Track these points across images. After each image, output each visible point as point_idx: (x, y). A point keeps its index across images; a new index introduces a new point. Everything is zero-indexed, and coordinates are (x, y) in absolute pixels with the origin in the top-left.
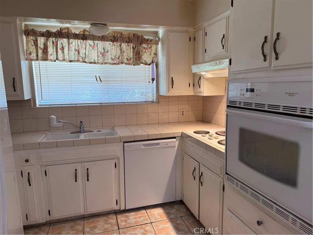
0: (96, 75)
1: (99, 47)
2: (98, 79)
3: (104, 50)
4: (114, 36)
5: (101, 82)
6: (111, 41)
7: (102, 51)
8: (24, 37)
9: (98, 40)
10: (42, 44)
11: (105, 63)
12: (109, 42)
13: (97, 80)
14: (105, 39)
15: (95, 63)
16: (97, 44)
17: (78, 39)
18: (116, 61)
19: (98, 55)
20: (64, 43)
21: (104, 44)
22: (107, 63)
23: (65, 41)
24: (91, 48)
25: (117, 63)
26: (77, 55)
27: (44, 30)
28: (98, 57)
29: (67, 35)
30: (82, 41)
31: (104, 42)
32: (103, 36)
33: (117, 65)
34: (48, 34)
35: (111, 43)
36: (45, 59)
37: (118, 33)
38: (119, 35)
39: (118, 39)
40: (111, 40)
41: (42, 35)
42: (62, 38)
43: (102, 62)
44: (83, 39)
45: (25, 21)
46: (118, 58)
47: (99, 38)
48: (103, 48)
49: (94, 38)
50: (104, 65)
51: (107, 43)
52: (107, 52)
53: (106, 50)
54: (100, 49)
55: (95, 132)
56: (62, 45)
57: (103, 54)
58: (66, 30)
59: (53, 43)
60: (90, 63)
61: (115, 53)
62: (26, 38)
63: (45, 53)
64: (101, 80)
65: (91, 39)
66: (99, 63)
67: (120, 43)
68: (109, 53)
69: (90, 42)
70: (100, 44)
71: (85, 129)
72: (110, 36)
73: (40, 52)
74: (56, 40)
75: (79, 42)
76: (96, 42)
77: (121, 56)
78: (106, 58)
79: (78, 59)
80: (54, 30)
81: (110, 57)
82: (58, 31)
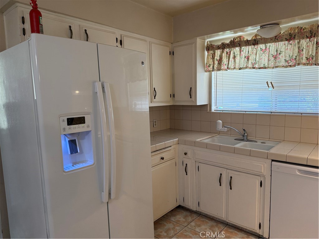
0: (267, 80)
1: (270, 50)
2: (270, 85)
3: (277, 52)
4: (290, 34)
5: (273, 88)
6: (286, 41)
7: (274, 53)
8: (206, 53)
9: (270, 42)
10: (219, 56)
11: (276, 66)
12: (283, 42)
13: (268, 86)
14: (278, 39)
15: (265, 68)
16: (270, 46)
17: (249, 45)
18: (292, 63)
19: (268, 59)
20: (236, 52)
21: (277, 45)
22: (278, 66)
23: (237, 49)
24: (262, 53)
25: (293, 65)
26: (246, 62)
27: (220, 43)
28: (269, 60)
29: (239, 44)
30: (253, 46)
31: (277, 43)
32: (276, 37)
33: (293, 67)
34: (223, 46)
35: (287, 42)
36: (219, 69)
37: (295, 29)
38: (296, 31)
39: (295, 36)
40: (286, 39)
41: (219, 48)
42: (235, 47)
43: (274, 66)
44: (254, 45)
45: (208, 38)
46: (295, 59)
47: (272, 40)
48: (276, 50)
49: (265, 41)
50: (275, 70)
51: (281, 43)
52: (280, 54)
53: (279, 52)
54: (272, 52)
55: (259, 143)
56: (234, 53)
57: (275, 57)
58: (239, 39)
59: (227, 53)
60: (260, 68)
61: (292, 53)
62: (208, 53)
63: (219, 64)
64: (273, 86)
65: (262, 43)
66: (269, 67)
67: (298, 41)
68: (283, 54)
69: (262, 46)
70: (272, 47)
71: (249, 138)
72: (286, 34)
73: (216, 62)
74: (230, 51)
75: (250, 48)
76: (268, 45)
77: (298, 56)
78: (277, 61)
79: (247, 65)
80: (228, 42)
81: (284, 58)
82: (231, 42)
